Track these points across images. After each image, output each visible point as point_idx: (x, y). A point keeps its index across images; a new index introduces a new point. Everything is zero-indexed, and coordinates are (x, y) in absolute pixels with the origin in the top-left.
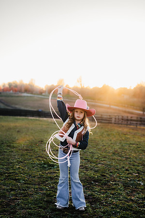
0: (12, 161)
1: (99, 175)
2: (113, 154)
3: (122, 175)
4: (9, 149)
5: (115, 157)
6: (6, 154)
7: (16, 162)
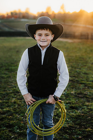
0: (8, 92)
4: (7, 73)
6: (3, 80)
7: (12, 93)
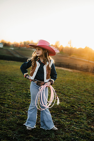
0: (6, 90)
1: (69, 106)
2: (85, 91)
3: (87, 107)
5: (85, 94)
6: (5, 85)
7: (9, 91)
